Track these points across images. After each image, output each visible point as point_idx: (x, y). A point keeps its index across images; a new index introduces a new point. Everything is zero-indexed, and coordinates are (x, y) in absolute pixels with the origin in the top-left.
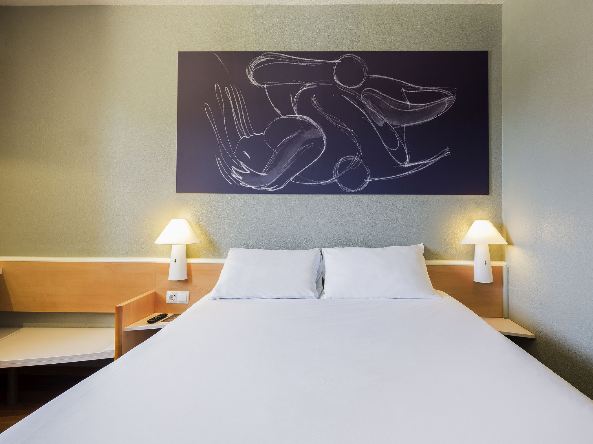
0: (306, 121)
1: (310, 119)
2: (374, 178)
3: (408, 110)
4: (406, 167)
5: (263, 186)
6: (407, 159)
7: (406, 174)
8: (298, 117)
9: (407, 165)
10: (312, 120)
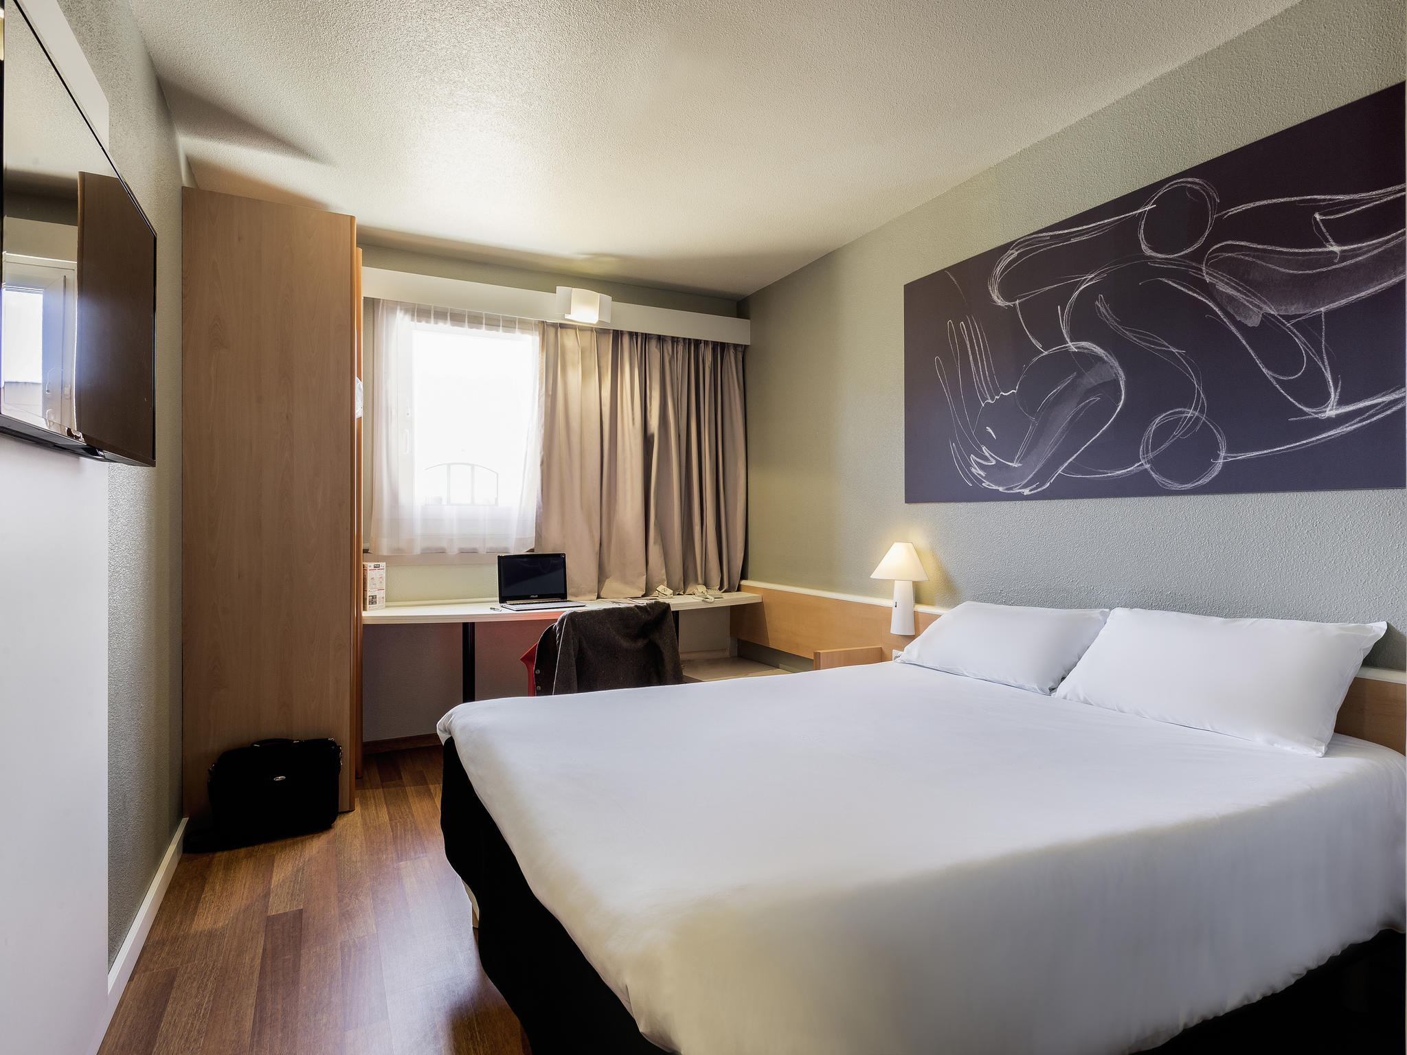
0: (1086, 351)
1: (1094, 346)
2: (1235, 455)
3: (1334, 267)
4: (1329, 419)
5: (1016, 486)
6: (1333, 396)
7: (1329, 436)
8: (1072, 346)
9: (1331, 411)
10: (1097, 347)
